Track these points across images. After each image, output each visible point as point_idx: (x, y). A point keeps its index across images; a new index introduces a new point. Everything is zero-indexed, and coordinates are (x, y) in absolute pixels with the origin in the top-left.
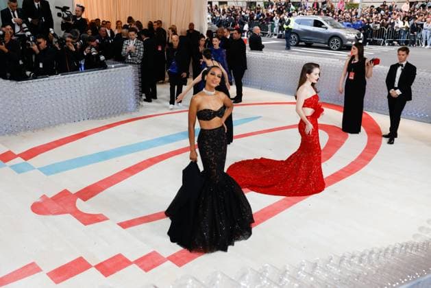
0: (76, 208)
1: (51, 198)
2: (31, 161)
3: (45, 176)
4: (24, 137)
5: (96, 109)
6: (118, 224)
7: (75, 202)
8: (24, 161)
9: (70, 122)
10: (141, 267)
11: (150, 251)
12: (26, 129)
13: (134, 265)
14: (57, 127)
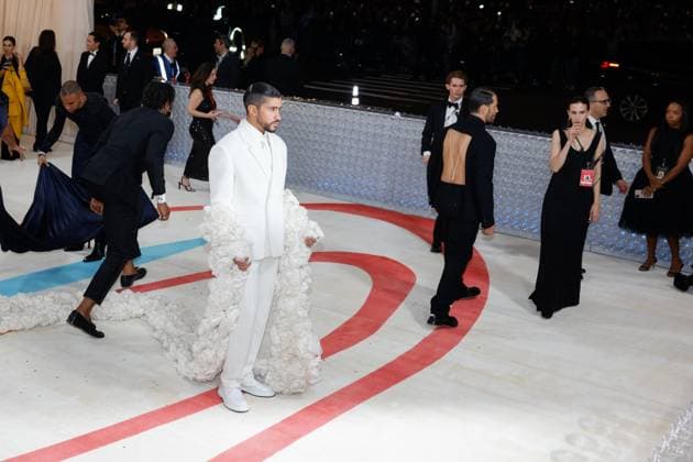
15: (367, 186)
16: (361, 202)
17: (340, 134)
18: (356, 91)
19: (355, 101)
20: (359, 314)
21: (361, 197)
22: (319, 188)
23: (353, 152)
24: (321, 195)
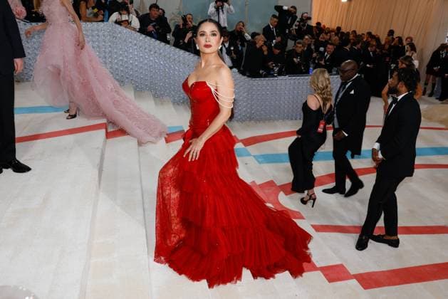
0: (277, 199)
1: (259, 185)
2: (249, 148)
3: (258, 164)
4: (248, 126)
6: (312, 225)
7: (278, 194)
8: (243, 147)
9: (288, 119)
10: (326, 275)
11: (338, 263)
12: (251, 119)
13: (319, 272)
14: (276, 122)
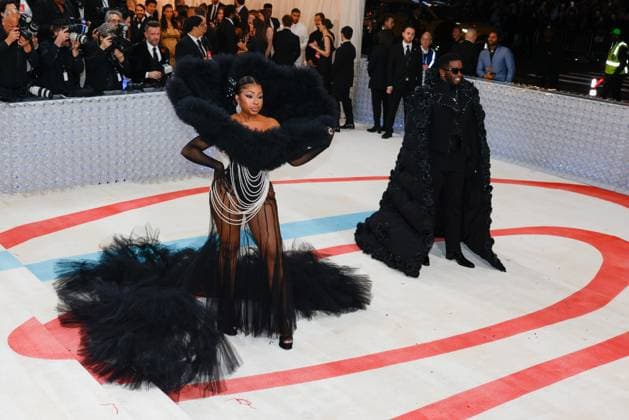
5: (140, 164)
8: (3, 249)
9: (91, 183)
14: (68, 190)
15: (602, 171)
16: (596, 185)
17: (579, 121)
18: (594, 83)
19: (593, 93)
20: (590, 287)
21: (595, 180)
22: (553, 168)
23: (590, 139)
24: (556, 175)
